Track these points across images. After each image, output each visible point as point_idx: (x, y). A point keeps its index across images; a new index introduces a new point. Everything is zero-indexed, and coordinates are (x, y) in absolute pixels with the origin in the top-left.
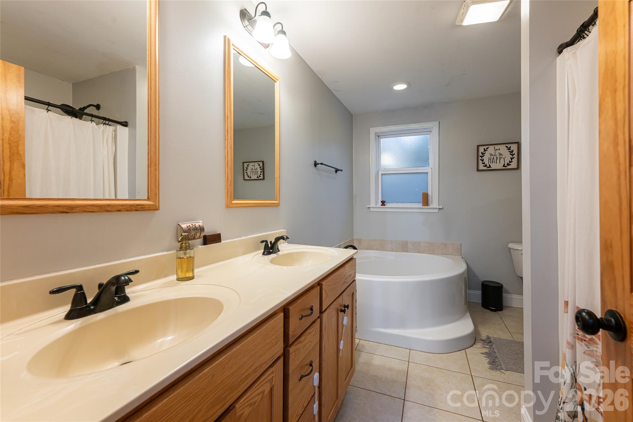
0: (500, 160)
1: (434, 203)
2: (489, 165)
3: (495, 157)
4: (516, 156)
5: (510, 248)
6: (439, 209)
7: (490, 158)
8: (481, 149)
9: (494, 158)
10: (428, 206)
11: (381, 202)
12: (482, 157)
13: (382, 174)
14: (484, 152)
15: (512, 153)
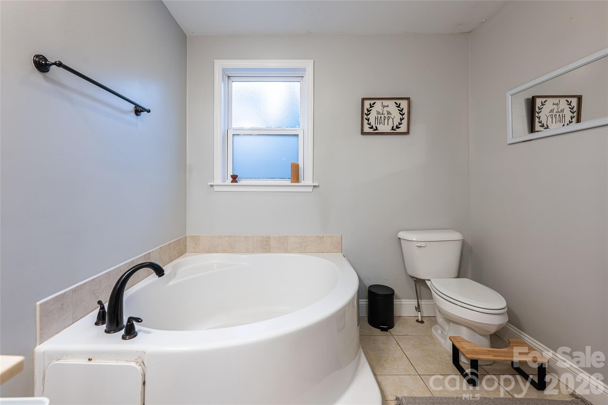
0: (388, 120)
1: (307, 179)
2: (376, 127)
3: (383, 116)
4: (405, 116)
5: (400, 238)
6: (314, 186)
7: (377, 118)
8: (367, 104)
9: (381, 117)
10: (298, 182)
11: (231, 176)
12: (367, 115)
13: (233, 135)
14: (370, 109)
15: (401, 113)
